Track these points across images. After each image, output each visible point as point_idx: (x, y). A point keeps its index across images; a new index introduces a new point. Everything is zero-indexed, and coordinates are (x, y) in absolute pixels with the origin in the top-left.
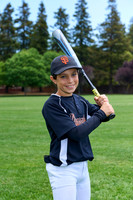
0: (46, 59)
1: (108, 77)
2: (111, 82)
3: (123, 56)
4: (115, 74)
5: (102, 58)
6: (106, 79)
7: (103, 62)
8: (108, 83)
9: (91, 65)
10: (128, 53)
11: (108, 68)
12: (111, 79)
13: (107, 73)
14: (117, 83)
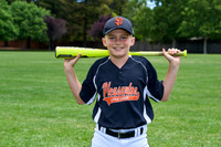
0: (14, 9)
1: (82, 32)
2: (85, 38)
3: (99, 9)
4: (90, 29)
5: (76, 10)
6: (79, 34)
7: (77, 15)
8: (81, 38)
9: (64, 18)
10: (105, 6)
11: (83, 23)
12: (85, 34)
13: (81, 28)
14: (92, 39)
